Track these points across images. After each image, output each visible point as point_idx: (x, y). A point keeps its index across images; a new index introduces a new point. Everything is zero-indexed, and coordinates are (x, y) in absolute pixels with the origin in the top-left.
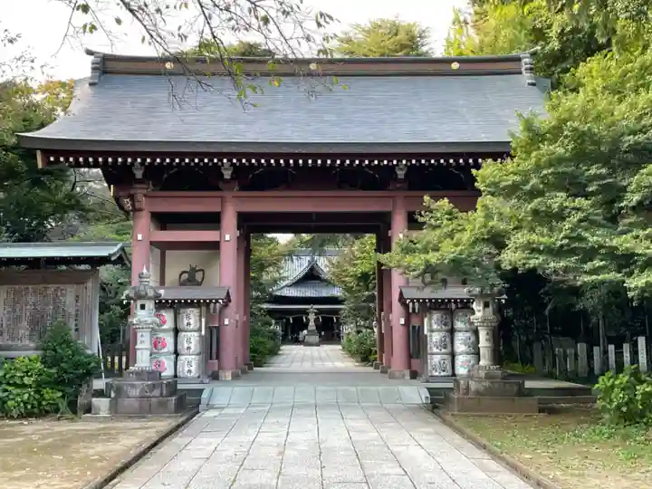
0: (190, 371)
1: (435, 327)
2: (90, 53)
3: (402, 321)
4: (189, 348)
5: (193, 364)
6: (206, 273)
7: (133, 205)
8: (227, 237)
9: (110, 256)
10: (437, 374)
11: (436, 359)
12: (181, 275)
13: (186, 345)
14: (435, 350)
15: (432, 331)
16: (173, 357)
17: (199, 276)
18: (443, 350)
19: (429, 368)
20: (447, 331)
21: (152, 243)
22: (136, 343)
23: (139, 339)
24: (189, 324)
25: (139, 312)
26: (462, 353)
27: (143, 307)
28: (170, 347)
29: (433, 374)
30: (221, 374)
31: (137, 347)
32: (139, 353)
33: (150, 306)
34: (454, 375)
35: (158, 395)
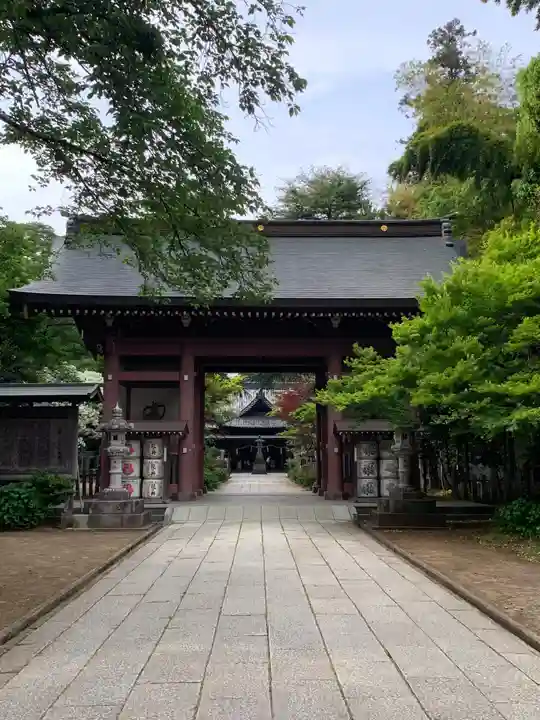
0: (153, 493)
1: (364, 455)
2: (64, 214)
3: (336, 450)
4: (153, 473)
5: (157, 487)
6: (167, 408)
7: (104, 349)
8: (186, 378)
9: (89, 395)
10: (366, 495)
11: (365, 482)
12: (145, 410)
13: (150, 471)
14: (364, 475)
15: (361, 458)
16: (139, 481)
17: (161, 410)
18: (371, 475)
19: (359, 490)
20: (374, 459)
21: (120, 382)
22: (109, 468)
23: (113, 464)
24: (154, 452)
25: (113, 442)
26: (386, 478)
27: (116, 438)
28: (136, 472)
29: (363, 495)
30: (180, 495)
31: (112, 471)
32: (112, 477)
33: (122, 437)
34: (379, 496)
35: (129, 512)
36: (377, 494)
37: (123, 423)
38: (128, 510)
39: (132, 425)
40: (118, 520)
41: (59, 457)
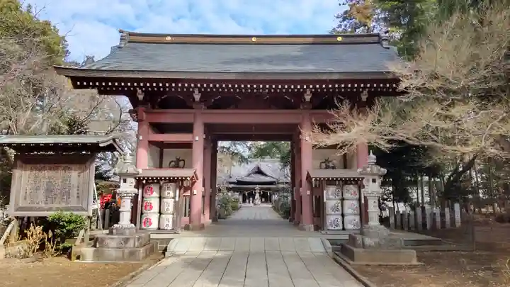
0: (167, 225)
1: (331, 197)
3: (308, 193)
4: (168, 210)
5: (170, 220)
8: (197, 138)
9: (99, 143)
10: (333, 228)
11: (332, 218)
12: (170, 163)
13: (166, 208)
14: (331, 212)
15: (329, 199)
16: (158, 215)
18: (337, 212)
19: (328, 224)
20: (339, 200)
21: (150, 142)
24: (169, 193)
25: (123, 185)
27: (125, 181)
29: (330, 228)
31: (121, 210)
32: (121, 214)
34: (344, 229)
35: (132, 246)
36: (341, 228)
38: (130, 244)
40: (120, 254)
41: (78, 197)
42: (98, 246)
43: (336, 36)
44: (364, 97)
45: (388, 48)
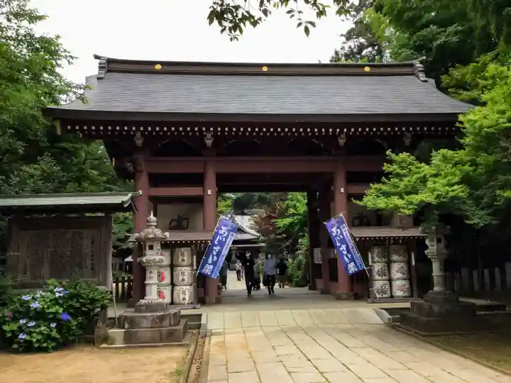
0: (184, 299)
1: (376, 259)
2: (97, 57)
4: (183, 280)
5: (187, 293)
6: (190, 220)
7: (134, 168)
8: (209, 192)
9: (123, 203)
10: (380, 296)
11: (379, 284)
12: (171, 222)
13: (181, 278)
14: (377, 277)
15: (373, 262)
16: (170, 287)
17: (185, 223)
18: (384, 277)
19: (374, 291)
20: (386, 262)
22: (144, 279)
23: (148, 275)
24: (183, 260)
25: (148, 252)
26: (398, 279)
27: (151, 248)
28: (167, 280)
29: (378, 296)
30: (207, 299)
31: (146, 282)
32: (147, 288)
33: (157, 246)
34: (392, 297)
35: (168, 325)
36: (389, 295)
37: (158, 232)
38: (166, 323)
39: (167, 234)
40: (157, 335)
41: (92, 269)
42: (126, 326)
43: (363, 66)
44: (407, 142)
45: (426, 81)
